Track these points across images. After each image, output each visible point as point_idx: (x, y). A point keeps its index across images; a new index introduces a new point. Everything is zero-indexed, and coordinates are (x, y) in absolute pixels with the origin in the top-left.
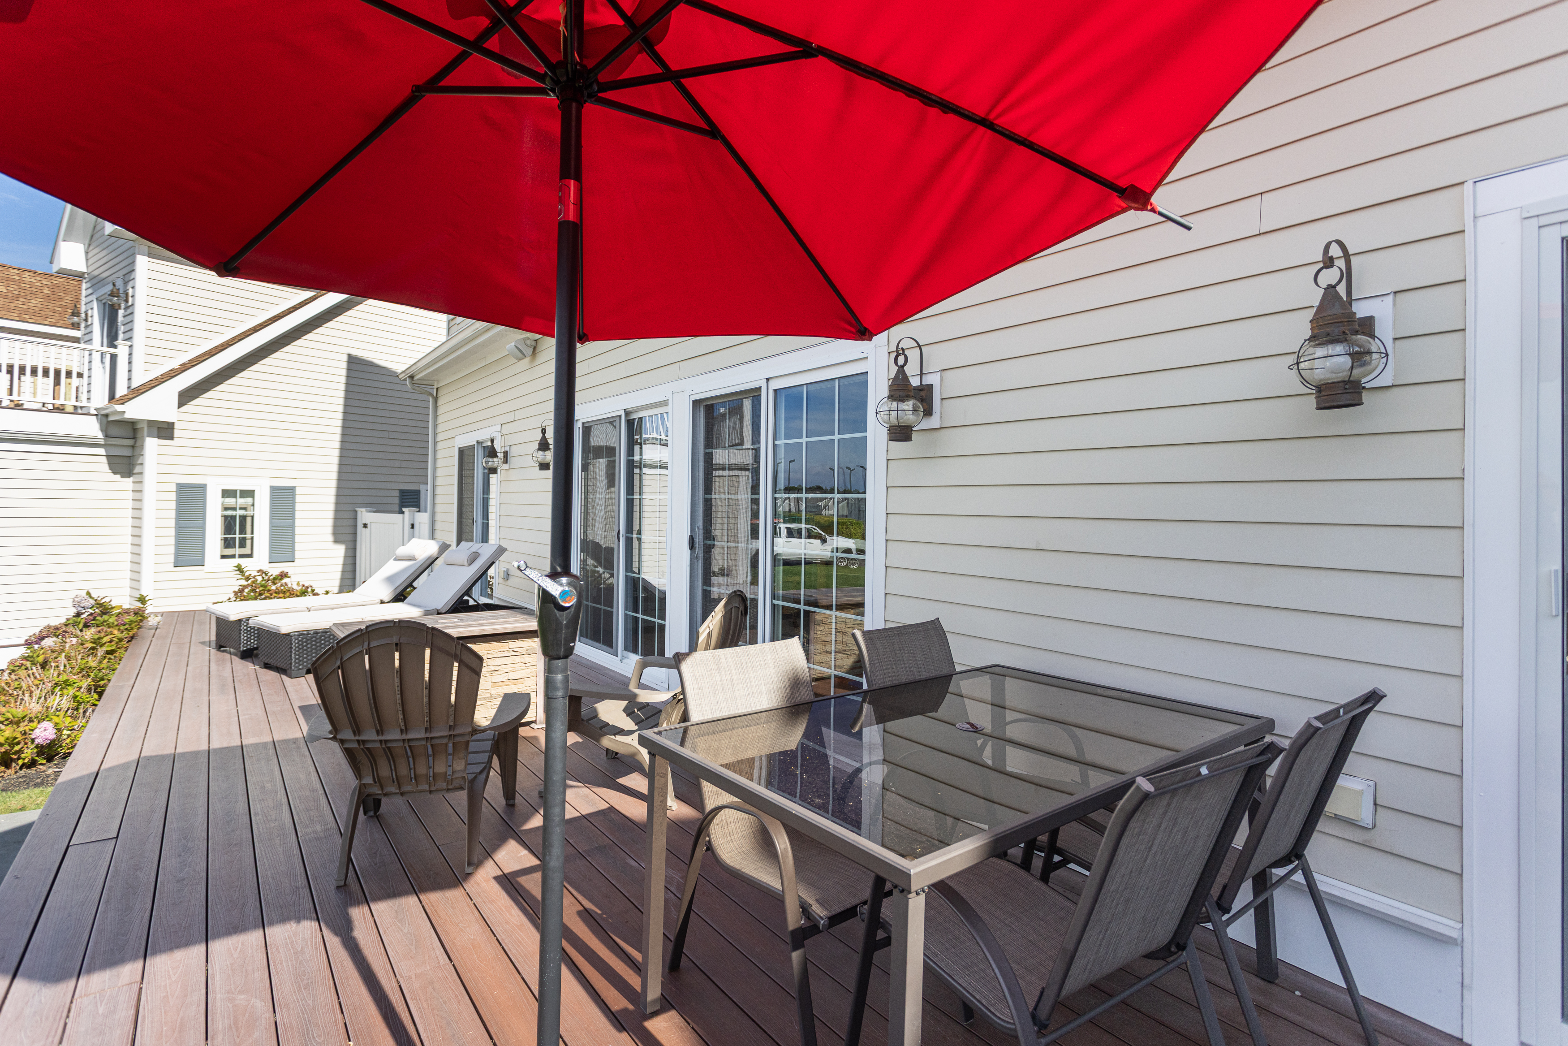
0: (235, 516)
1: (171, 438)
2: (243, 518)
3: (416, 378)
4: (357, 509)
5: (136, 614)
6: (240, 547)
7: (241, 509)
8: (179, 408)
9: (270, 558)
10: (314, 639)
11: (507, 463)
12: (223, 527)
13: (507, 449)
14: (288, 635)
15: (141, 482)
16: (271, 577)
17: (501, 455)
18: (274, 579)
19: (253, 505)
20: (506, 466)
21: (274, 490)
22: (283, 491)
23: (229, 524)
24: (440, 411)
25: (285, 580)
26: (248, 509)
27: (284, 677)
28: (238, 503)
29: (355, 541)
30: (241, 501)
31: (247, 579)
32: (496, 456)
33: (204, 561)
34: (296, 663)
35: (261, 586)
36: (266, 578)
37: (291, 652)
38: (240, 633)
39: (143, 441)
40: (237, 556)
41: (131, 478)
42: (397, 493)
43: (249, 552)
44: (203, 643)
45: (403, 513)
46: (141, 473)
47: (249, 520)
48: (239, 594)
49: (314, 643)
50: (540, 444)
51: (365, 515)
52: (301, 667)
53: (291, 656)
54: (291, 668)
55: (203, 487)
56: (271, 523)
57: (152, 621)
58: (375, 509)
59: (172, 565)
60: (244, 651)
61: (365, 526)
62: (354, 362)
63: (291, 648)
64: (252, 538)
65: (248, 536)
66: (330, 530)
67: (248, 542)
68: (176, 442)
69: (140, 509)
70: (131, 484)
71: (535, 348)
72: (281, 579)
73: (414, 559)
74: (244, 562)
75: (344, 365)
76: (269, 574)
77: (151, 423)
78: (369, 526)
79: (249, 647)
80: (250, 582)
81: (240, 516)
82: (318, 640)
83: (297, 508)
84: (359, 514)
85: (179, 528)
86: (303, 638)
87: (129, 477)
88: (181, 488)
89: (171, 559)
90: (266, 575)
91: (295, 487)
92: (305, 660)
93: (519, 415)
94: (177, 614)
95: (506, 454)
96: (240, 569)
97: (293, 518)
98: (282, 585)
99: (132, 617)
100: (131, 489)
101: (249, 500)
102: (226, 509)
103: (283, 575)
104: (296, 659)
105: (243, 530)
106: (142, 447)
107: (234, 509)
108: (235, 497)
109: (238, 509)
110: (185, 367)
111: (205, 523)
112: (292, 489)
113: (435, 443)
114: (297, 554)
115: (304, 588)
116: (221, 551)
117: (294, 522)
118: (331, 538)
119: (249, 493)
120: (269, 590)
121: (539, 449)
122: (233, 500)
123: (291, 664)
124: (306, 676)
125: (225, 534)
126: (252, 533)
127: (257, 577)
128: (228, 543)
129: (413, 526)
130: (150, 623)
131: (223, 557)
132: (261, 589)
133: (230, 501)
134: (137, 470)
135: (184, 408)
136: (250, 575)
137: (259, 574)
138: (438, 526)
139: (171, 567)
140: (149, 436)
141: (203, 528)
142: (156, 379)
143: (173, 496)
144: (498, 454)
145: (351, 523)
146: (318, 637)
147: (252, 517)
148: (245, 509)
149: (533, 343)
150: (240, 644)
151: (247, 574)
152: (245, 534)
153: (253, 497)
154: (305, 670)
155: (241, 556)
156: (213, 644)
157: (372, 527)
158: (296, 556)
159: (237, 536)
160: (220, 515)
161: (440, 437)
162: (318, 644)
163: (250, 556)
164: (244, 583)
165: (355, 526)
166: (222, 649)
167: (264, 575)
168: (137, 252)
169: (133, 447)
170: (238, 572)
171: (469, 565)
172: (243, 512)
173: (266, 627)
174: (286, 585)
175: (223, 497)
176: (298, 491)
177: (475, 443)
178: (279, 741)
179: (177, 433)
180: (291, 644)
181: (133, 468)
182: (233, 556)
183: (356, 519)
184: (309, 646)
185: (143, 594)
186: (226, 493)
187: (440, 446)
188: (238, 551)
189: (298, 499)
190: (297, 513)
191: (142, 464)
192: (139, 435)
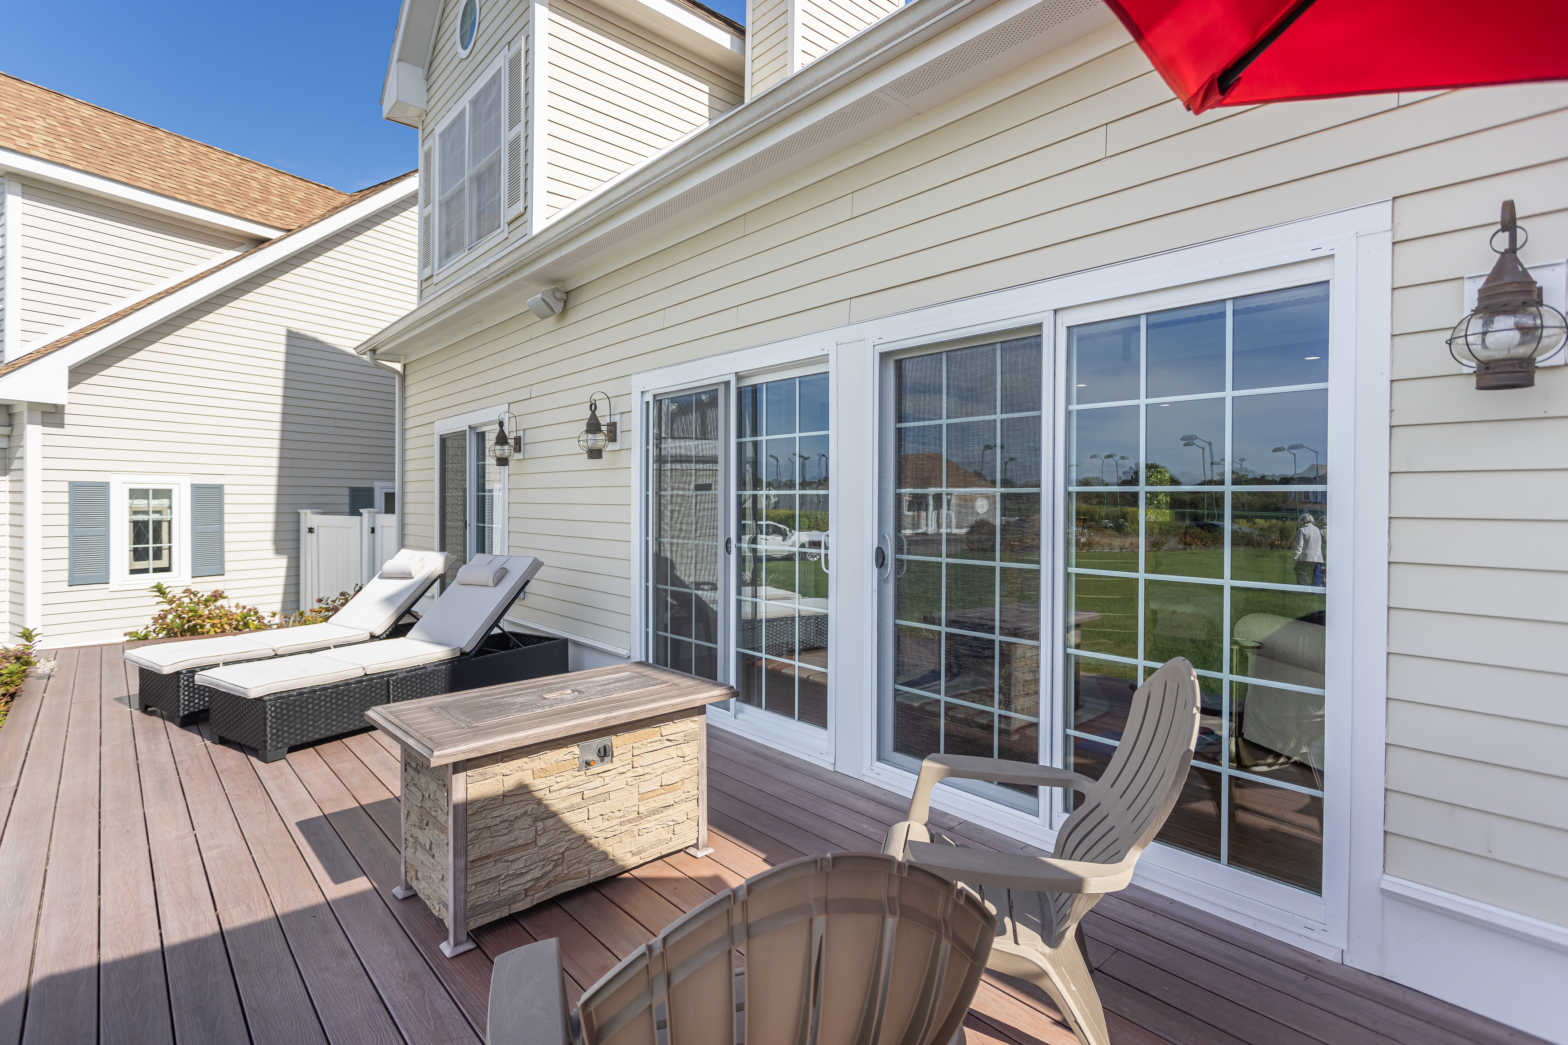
0: (147, 522)
1: (61, 425)
2: (158, 524)
3: (378, 352)
4: (299, 511)
5: (18, 659)
6: (154, 559)
7: (154, 512)
8: (69, 388)
9: (193, 571)
10: (298, 703)
11: (520, 451)
12: (132, 536)
13: (521, 434)
14: (259, 699)
15: (21, 481)
16: (203, 599)
17: (512, 442)
18: (206, 601)
19: (170, 507)
20: (518, 456)
21: (196, 489)
22: (210, 490)
23: (139, 531)
24: (409, 392)
25: (220, 603)
26: (164, 512)
27: (253, 760)
28: (151, 506)
29: (298, 548)
30: (154, 503)
31: (171, 602)
32: (507, 443)
33: (108, 577)
34: (273, 741)
35: (191, 611)
36: (196, 600)
37: (265, 724)
38: (179, 691)
39: (23, 429)
40: (151, 570)
41: (8, 476)
42: (347, 492)
43: (167, 565)
44: (119, 700)
45: (361, 514)
46: (21, 469)
47: (165, 526)
48: (160, 621)
49: (297, 709)
50: (588, 424)
51: (309, 518)
52: (280, 745)
53: (265, 730)
54: (265, 747)
55: (104, 487)
56: (193, 529)
57: (43, 667)
58: (322, 511)
59: (66, 583)
60: (185, 716)
61: (311, 530)
62: (293, 337)
63: (265, 718)
64: (170, 548)
65: (165, 545)
66: (270, 536)
67: (165, 553)
68: (67, 430)
69: (21, 515)
70: (8, 482)
71: (565, 302)
72: (216, 600)
73: (410, 577)
74: (161, 577)
75: (283, 340)
76: (199, 595)
77: (32, 406)
78: (315, 530)
79: (192, 709)
80: (174, 605)
81: (154, 522)
82: (304, 704)
83: (226, 511)
84: (302, 516)
85: (73, 537)
86: (282, 703)
87: (5, 475)
88: (74, 487)
89: (65, 576)
90: (195, 595)
91: (223, 485)
92: (286, 735)
93: (536, 390)
94: (76, 652)
95: (518, 440)
96: (160, 590)
97: (221, 522)
98: (217, 608)
99: (13, 667)
100: (8, 489)
101: (165, 502)
102: (135, 513)
103: (217, 596)
104: (273, 734)
105: (157, 538)
106: (21, 436)
107: (146, 513)
108: (148, 498)
109: (151, 512)
110: (75, 338)
111: (108, 531)
112: (220, 488)
113: (404, 431)
114: (228, 566)
115: (245, 611)
116: (131, 565)
117: (222, 528)
118: (270, 546)
119: (166, 494)
120: (201, 616)
121: (588, 431)
122: (145, 502)
123: (266, 742)
124: (288, 756)
125: (134, 544)
126: (170, 542)
127: (183, 599)
128: (139, 555)
129: (373, 530)
130: (40, 671)
131: (133, 572)
132: (190, 614)
133: (141, 503)
134: (15, 465)
135: (76, 389)
136: (174, 596)
137: (186, 594)
138: (409, 530)
139: (65, 586)
140: (29, 423)
141: (106, 537)
142: (38, 351)
143: (65, 498)
144: (509, 441)
145: (292, 527)
146: (304, 699)
147: (170, 522)
148: (160, 512)
149: (564, 297)
150: (179, 706)
151: (170, 596)
152: (161, 543)
153: (170, 497)
154: (286, 749)
155: (156, 570)
156: (136, 702)
157: (320, 532)
158: (226, 569)
159: (151, 545)
160: (128, 521)
161: (409, 424)
162: (304, 710)
163: (167, 569)
164: (167, 607)
165: (298, 531)
166: (149, 709)
167: (192, 596)
168: (6, 191)
169: (9, 436)
170: (158, 594)
171: (496, 585)
172: (157, 517)
173: (224, 687)
174: (222, 607)
175: (131, 498)
176: (227, 490)
177: (467, 428)
178: (285, 916)
179: (68, 419)
180: (265, 713)
181: (10, 464)
182: (146, 571)
183: (298, 522)
184: (291, 713)
185: (28, 626)
186: (134, 494)
187: (409, 434)
188: (151, 564)
189: (227, 499)
190: (226, 516)
191: (22, 458)
192: (16, 421)
